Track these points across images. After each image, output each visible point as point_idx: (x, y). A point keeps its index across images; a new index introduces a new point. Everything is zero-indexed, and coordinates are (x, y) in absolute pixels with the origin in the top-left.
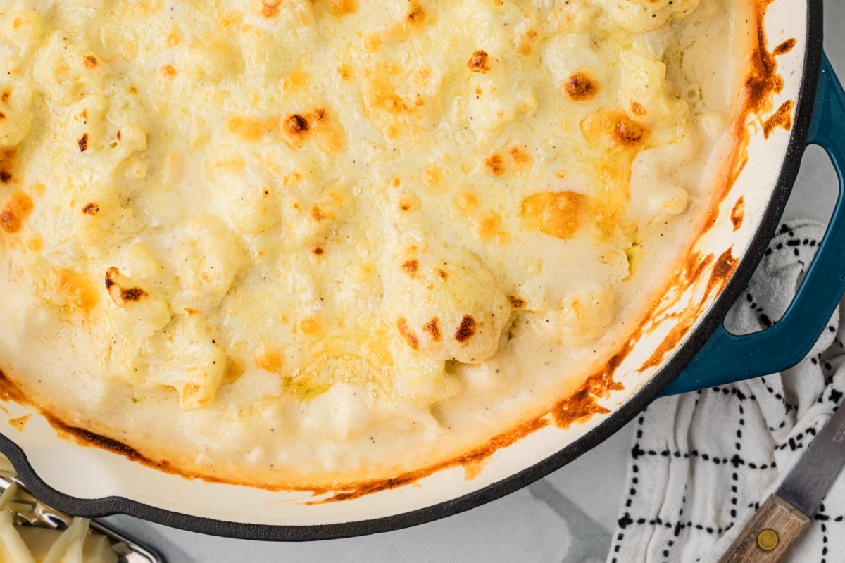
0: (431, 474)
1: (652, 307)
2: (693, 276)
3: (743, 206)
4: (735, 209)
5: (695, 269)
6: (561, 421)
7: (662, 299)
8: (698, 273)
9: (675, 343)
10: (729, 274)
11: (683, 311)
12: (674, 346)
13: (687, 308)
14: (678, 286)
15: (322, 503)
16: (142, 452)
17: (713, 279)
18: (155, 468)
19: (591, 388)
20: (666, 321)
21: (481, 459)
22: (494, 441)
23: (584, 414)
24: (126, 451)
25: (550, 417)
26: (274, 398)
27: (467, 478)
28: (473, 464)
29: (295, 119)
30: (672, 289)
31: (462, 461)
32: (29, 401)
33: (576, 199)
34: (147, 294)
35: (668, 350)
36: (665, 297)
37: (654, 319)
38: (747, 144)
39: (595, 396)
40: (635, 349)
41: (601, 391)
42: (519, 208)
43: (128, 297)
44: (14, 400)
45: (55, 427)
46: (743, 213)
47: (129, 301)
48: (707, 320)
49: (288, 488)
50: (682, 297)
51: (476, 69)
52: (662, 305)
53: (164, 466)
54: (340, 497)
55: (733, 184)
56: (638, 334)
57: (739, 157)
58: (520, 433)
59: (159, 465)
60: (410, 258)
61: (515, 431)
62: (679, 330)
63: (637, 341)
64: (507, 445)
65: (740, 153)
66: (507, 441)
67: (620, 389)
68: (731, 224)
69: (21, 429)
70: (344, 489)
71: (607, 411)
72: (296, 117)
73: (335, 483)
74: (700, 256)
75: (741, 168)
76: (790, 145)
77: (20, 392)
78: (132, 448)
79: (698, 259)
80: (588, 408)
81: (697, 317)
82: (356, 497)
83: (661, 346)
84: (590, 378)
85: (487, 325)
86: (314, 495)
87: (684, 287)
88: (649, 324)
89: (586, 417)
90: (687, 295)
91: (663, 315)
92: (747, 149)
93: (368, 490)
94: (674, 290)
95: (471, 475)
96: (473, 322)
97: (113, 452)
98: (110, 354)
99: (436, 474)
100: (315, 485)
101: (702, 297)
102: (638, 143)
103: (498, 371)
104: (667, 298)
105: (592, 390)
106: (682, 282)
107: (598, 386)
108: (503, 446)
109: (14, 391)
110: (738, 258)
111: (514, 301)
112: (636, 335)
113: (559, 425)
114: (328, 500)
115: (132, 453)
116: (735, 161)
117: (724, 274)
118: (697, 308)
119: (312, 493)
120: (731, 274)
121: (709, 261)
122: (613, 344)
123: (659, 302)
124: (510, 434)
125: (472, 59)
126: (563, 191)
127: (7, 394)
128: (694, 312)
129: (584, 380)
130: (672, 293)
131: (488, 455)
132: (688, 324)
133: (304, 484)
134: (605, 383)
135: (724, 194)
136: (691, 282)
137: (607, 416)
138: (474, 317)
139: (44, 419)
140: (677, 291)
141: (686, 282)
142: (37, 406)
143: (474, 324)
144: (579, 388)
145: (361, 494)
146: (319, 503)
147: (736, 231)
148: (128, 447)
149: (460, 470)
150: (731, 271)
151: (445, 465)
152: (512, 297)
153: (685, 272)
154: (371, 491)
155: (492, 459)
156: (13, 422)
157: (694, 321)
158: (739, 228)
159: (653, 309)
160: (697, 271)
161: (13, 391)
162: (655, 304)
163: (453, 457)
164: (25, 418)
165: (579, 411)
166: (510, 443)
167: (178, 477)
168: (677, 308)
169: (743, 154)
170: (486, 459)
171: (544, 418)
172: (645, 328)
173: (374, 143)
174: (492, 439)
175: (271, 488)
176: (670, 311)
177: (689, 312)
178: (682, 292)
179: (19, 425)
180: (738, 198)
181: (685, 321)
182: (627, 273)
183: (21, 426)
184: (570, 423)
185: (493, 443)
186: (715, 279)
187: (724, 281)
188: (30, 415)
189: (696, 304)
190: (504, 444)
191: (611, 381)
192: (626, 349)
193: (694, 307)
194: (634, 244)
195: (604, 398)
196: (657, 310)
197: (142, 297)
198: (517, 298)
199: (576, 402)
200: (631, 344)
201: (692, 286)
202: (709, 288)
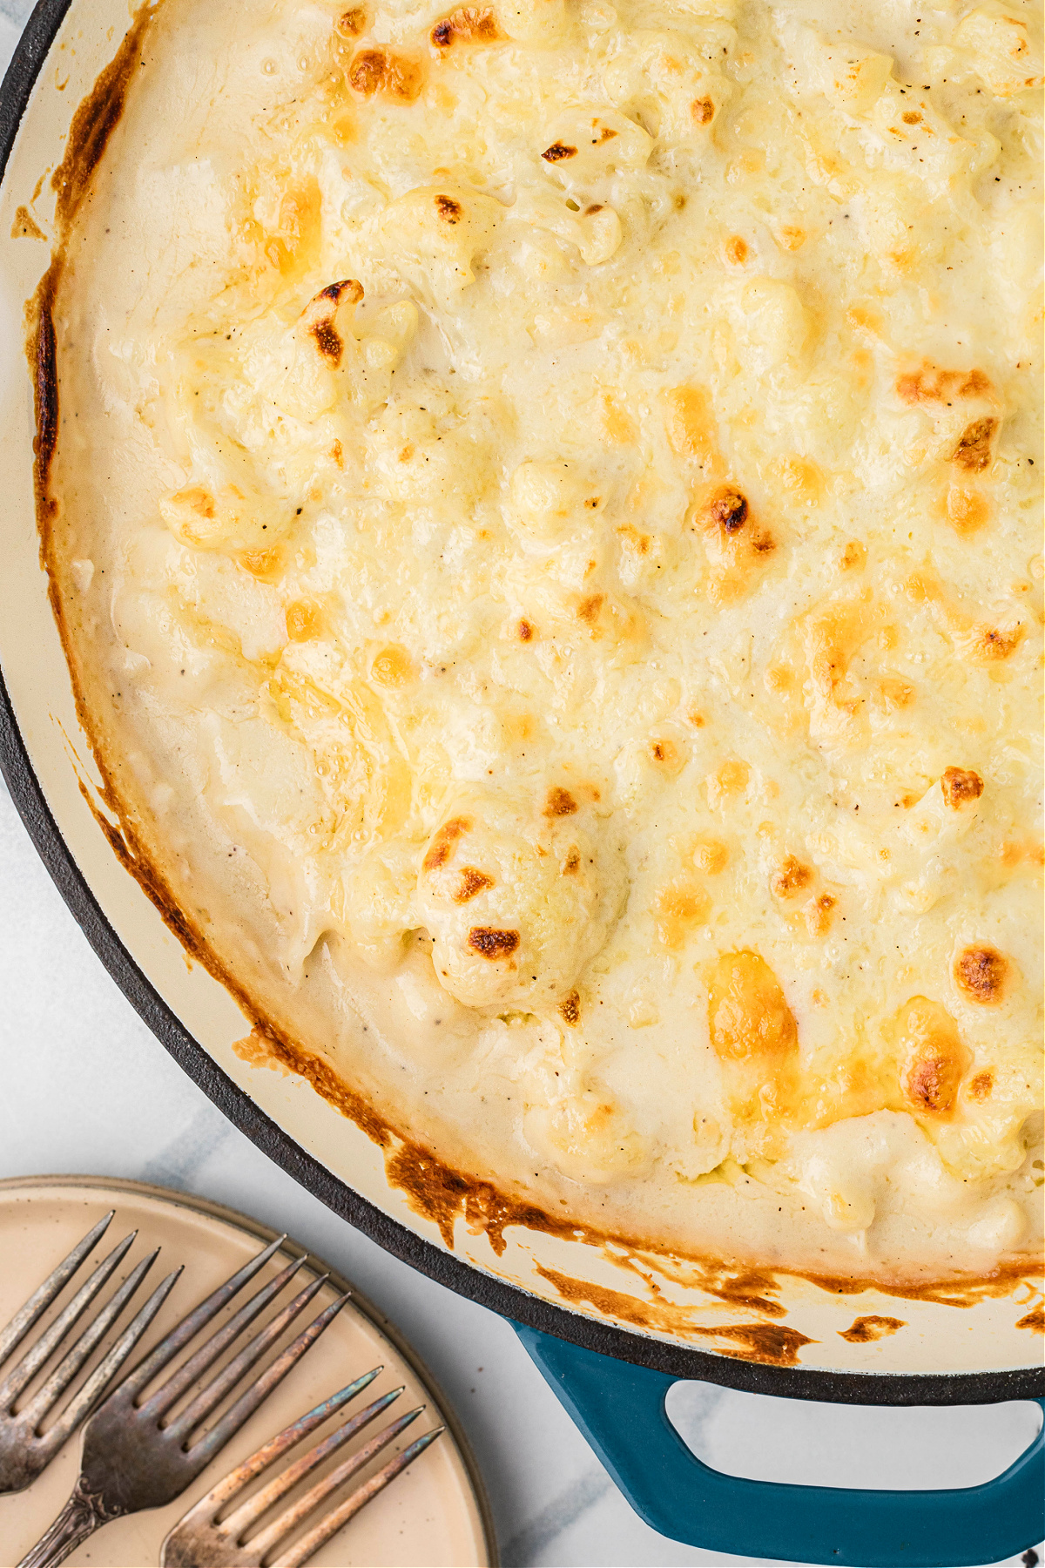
0: (218, 979)
1: (652, 1242)
2: (736, 1294)
3: (888, 1333)
4: (876, 1320)
5: (747, 1292)
6: (399, 1167)
7: (671, 1255)
8: (742, 1300)
9: (613, 1312)
10: (766, 1356)
11: (669, 1302)
12: (607, 1312)
13: (678, 1308)
14: (706, 1275)
15: (94, 812)
16: (56, 460)
17: (745, 1333)
18: (37, 494)
19: (475, 1195)
20: (640, 1279)
21: (278, 1056)
22: (317, 1067)
23: (428, 1204)
24: (47, 432)
25: (397, 1144)
26: (240, 653)
27: (237, 1046)
28: (265, 1046)
29: (738, 504)
30: (697, 1266)
31: (262, 1025)
32: (67, 226)
33: (788, 1038)
34: (336, 364)
35: (597, 1305)
36: (678, 1259)
37: (634, 1255)
38: (995, 1294)
39: (465, 1210)
40: (571, 1243)
41: (477, 1216)
42: (734, 947)
43: (321, 334)
44: (60, 201)
45: (40, 290)
46: (876, 1337)
47: (315, 338)
48: (673, 1350)
49: (93, 740)
50: (690, 1290)
51: (949, 785)
52: (660, 1260)
53: (47, 508)
54: (114, 838)
55: (917, 1298)
56: (596, 1239)
57: (965, 1290)
58: (348, 1104)
59: (44, 499)
60: (578, 797)
61: (348, 1095)
62: (636, 1307)
63: (585, 1242)
64: (319, 1090)
65: (974, 1289)
66: (327, 1089)
67: (495, 1248)
68: (850, 1325)
69: (15, 234)
70: (131, 838)
71: (451, 1243)
72: (744, 503)
73: (135, 818)
74: (772, 1291)
75: (948, 1302)
76: (1025, 1372)
77: (77, 203)
78: (55, 439)
79: (765, 1290)
80: (440, 1207)
81: (671, 1332)
82: (127, 866)
83: (597, 1288)
84: (490, 1187)
85: (515, 974)
86: (100, 790)
87: (710, 1286)
88: (622, 1252)
89: (424, 1209)
90: (699, 1297)
91: (648, 1270)
92: (985, 1297)
93: (147, 882)
94: (696, 1271)
95: (244, 1051)
96: (511, 950)
97: (37, 409)
98: (206, 335)
99: (220, 988)
100: (117, 784)
101: (707, 1327)
102: (922, 1107)
103: (438, 1022)
104: (677, 1264)
105: (473, 1200)
106: (716, 1279)
107: (483, 1208)
108: (315, 1085)
109: (74, 195)
110: (799, 1361)
111: (573, 1005)
112: (594, 1237)
113: (391, 1168)
114: (102, 819)
115: (46, 443)
116: (957, 1285)
117: (763, 1348)
118: (686, 1325)
119: (102, 786)
120: (768, 1360)
121: (772, 1310)
122: (563, 1202)
123: (665, 1253)
124: (339, 1087)
125: (963, 772)
126: (792, 1011)
127: (64, 184)
128: (676, 1324)
129: (483, 1179)
130: (689, 1269)
131: (290, 1065)
132: (652, 1321)
133: (111, 765)
134: (494, 1216)
135: (893, 1290)
136: (723, 1295)
137: (442, 1246)
138: (520, 948)
139: (46, 265)
140: (697, 1277)
141: (719, 1286)
142: (65, 244)
143: (507, 954)
144: (466, 1176)
145: (135, 874)
146: (91, 805)
147: (842, 1338)
148: (56, 433)
149: (245, 1027)
150: (772, 1358)
151: (242, 996)
152: (577, 997)
153: (734, 1276)
154: (146, 887)
155: (286, 1074)
156: (22, 213)
157: (662, 1330)
158: (849, 1340)
159: (648, 1248)
160: (746, 1298)
161: (73, 192)
162: (659, 1247)
163: (260, 1005)
164: (37, 232)
165: (429, 1193)
166: (326, 1095)
167: (37, 541)
168: (670, 1291)
169: (973, 1294)
170: (281, 1066)
171: (391, 1134)
172: (611, 1246)
173: (750, 655)
174: (318, 1059)
175: (82, 711)
176: (658, 1278)
177: (672, 1314)
178: (700, 1285)
179: (22, 227)
180: (898, 1318)
181: (655, 1312)
182: (693, 1175)
183: (22, 232)
184: (402, 1185)
185: (311, 1064)
186: (747, 1336)
187: (752, 1353)
188: (45, 238)
189: (691, 1320)
190: (319, 1084)
191: (501, 1225)
192: (564, 1228)
193: (684, 1319)
194: (745, 1168)
195: (469, 1226)
196: (651, 1255)
197: (330, 358)
198: (579, 1008)
199: (441, 1179)
200: (576, 1233)
201: (718, 1299)
202: (729, 1332)
